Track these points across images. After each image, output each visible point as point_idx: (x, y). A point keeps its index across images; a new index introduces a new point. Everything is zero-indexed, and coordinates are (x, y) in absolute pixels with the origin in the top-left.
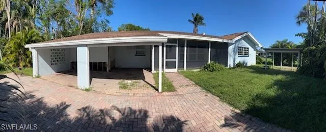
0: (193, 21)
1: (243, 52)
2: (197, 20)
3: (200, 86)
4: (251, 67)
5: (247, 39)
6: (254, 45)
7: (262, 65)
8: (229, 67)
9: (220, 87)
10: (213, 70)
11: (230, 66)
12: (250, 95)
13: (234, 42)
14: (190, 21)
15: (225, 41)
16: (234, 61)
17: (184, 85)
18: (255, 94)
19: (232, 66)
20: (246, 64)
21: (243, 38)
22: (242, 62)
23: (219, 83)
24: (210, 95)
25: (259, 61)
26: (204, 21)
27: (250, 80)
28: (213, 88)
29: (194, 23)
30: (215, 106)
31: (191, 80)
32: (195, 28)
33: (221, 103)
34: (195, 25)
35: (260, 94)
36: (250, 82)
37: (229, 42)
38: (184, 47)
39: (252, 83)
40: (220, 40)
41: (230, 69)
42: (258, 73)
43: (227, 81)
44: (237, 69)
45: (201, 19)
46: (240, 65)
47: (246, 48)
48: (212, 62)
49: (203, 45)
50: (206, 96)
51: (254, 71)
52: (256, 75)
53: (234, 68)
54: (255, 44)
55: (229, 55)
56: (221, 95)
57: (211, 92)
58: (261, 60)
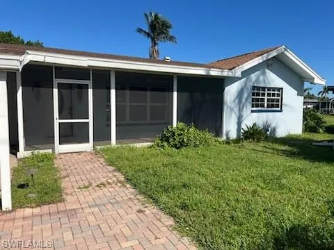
0: (147, 30)
1: (266, 99)
2: (158, 30)
3: (135, 186)
4: (288, 141)
5: (279, 64)
6: (298, 79)
7: (321, 137)
8: (224, 138)
9: (184, 190)
10: (181, 145)
11: (227, 135)
12: (268, 225)
13: (238, 74)
14: (140, 30)
15: (214, 72)
16: (239, 123)
17: (94, 184)
18: (288, 225)
19: (233, 135)
20: (274, 130)
21: (268, 64)
22: (260, 125)
23: (186, 178)
24: (151, 210)
25: (312, 124)
26: (171, 32)
27: (279, 178)
28: (166, 191)
29: (148, 35)
30: (154, 242)
31: (119, 170)
32: (152, 47)
33: (175, 236)
34: (153, 40)
35: (306, 229)
36: (274, 182)
37: (226, 73)
38: (109, 88)
39: (282, 187)
40: (200, 71)
41: (228, 142)
42: (305, 158)
43: (209, 173)
44: (246, 143)
45: (166, 26)
46: (254, 134)
47: (274, 89)
48: (181, 125)
49: (161, 83)
50: (140, 211)
51: (295, 150)
52: (300, 163)
53: (237, 141)
54: (301, 77)
55: (225, 108)
56: (181, 211)
57: (156, 202)
58: (319, 122)
